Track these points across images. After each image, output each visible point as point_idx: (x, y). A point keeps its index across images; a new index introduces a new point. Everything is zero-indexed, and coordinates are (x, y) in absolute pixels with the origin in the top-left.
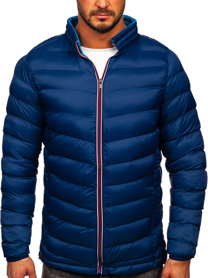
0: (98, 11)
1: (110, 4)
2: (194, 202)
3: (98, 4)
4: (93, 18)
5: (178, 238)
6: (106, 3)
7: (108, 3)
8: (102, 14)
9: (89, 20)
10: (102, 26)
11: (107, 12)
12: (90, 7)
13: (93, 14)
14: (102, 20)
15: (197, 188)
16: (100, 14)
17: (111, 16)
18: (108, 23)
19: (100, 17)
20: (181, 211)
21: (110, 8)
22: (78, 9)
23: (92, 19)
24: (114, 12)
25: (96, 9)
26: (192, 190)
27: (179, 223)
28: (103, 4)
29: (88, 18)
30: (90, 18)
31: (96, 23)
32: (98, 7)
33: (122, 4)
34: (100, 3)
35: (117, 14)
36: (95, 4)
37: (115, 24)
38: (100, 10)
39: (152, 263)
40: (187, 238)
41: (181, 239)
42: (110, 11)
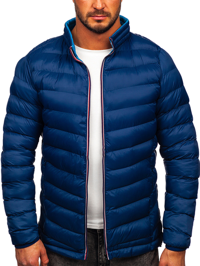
0: (94, 12)
1: (106, 6)
2: (188, 191)
3: (94, 6)
4: (90, 19)
5: (174, 228)
6: (102, 5)
7: (104, 5)
8: (99, 15)
9: (86, 21)
10: (99, 27)
11: (103, 14)
12: (86, 10)
13: (90, 15)
14: (99, 21)
15: (190, 176)
16: (97, 15)
17: (107, 17)
18: (105, 24)
19: (97, 18)
20: (175, 200)
21: (106, 10)
22: (76, 11)
23: (88, 20)
24: (110, 14)
25: (92, 10)
26: (185, 177)
27: (174, 212)
28: (99, 6)
29: (85, 19)
30: (87, 19)
31: (93, 24)
32: (95, 8)
33: (118, 6)
34: (96, 5)
35: (113, 15)
36: (92, 6)
37: (111, 25)
38: (97, 11)
39: (149, 245)
40: (181, 228)
41: (176, 229)
42: (106, 13)
